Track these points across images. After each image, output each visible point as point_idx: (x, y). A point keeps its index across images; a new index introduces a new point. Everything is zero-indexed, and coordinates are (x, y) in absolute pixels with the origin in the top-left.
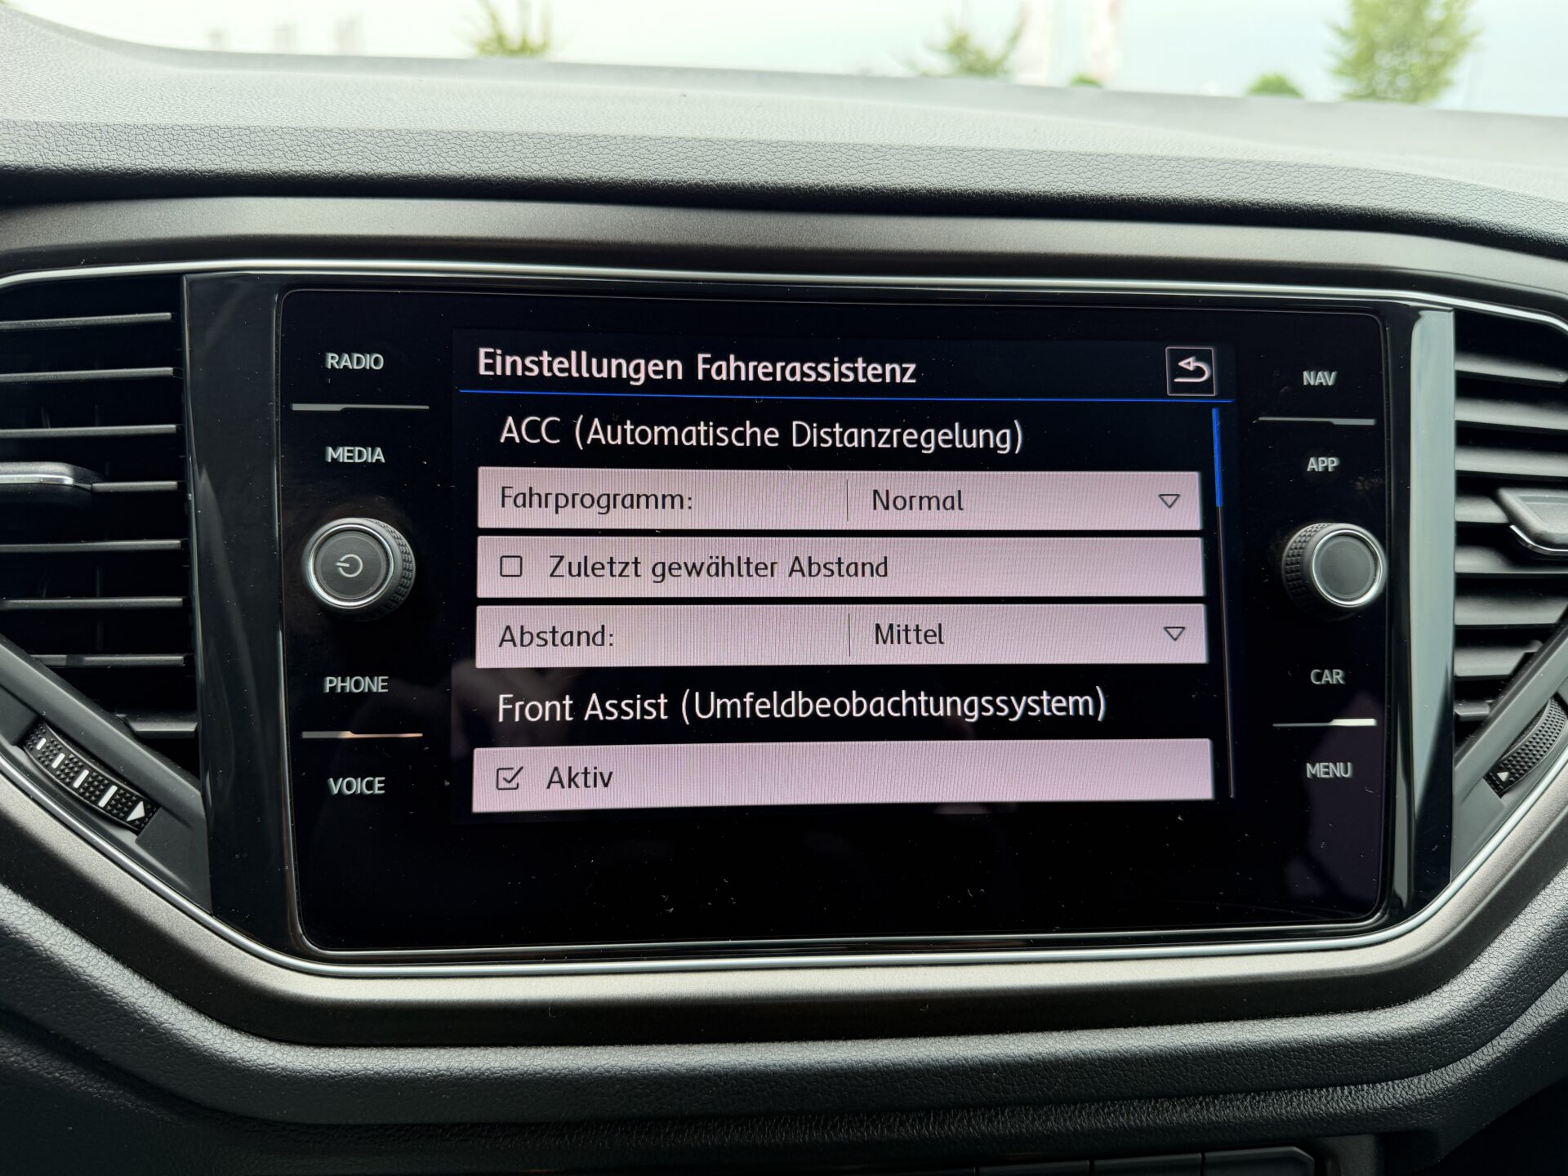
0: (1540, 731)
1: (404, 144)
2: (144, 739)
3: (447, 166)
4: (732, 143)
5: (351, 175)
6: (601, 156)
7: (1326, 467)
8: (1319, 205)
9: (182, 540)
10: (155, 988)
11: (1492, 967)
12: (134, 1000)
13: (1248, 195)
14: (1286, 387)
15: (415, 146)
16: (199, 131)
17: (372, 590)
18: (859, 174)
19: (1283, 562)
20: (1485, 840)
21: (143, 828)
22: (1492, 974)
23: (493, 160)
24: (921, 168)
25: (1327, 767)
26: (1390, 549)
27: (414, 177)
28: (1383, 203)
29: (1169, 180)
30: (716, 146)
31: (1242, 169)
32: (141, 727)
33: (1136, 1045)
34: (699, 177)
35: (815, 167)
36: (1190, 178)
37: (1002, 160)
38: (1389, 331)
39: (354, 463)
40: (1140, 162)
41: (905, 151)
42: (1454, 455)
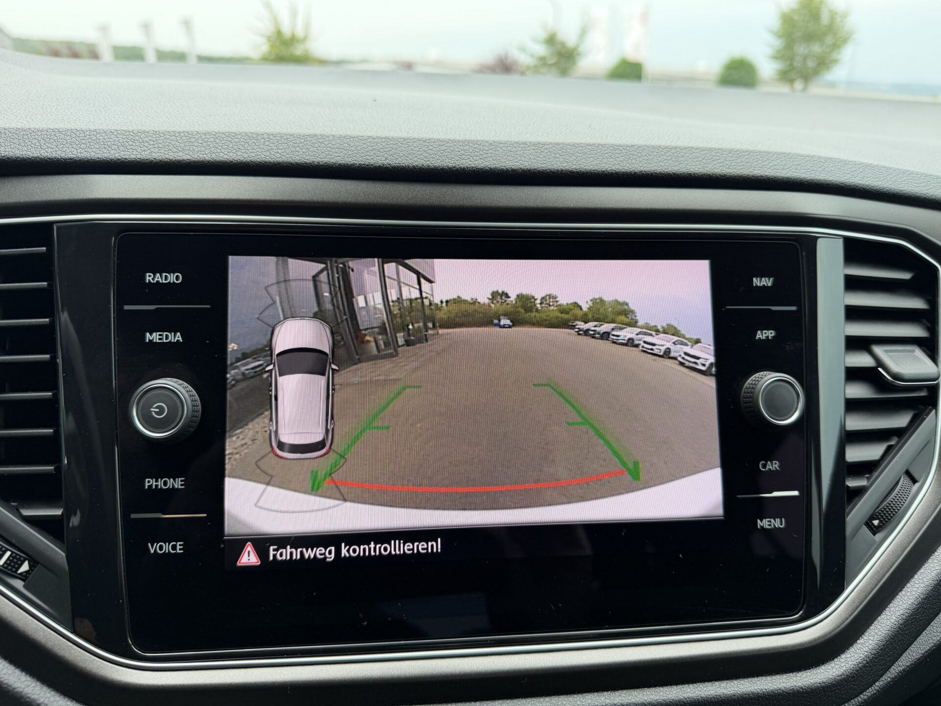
0: (897, 495)
1: (195, 141)
2: (29, 520)
3: (222, 155)
4: (402, 140)
5: (161, 161)
6: (319, 148)
7: (768, 337)
8: (762, 176)
9: (54, 392)
10: (35, 681)
11: (871, 642)
12: (21, 690)
13: (719, 170)
14: (743, 288)
15: (201, 142)
16: (64, 133)
17: (173, 425)
18: (480, 160)
19: (742, 396)
20: (865, 563)
21: (28, 577)
22: (870, 647)
23: (251, 151)
24: (518, 156)
25: (770, 522)
26: (806, 387)
27: (201, 162)
28: (800, 174)
29: (670, 162)
30: (392, 142)
31: (715, 154)
32: (26, 512)
33: (655, 699)
34: (381, 162)
35: (453, 156)
36: (684, 160)
37: (568, 150)
38: (804, 254)
39: (163, 342)
40: (653, 150)
41: (508, 145)
42: (844, 326)
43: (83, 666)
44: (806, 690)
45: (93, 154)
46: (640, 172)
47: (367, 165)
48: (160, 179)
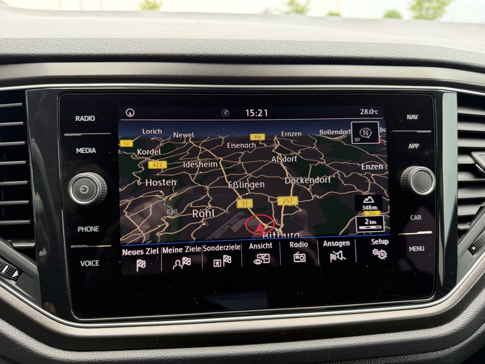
1: (100, 43)
2: (17, 249)
3: (115, 50)
4: (213, 40)
5: (82, 54)
6: (167, 46)
7: (415, 147)
8: (412, 58)
9: (28, 181)
10: (23, 333)
11: (471, 312)
12: (16, 338)
13: (388, 55)
14: (401, 120)
15: (103, 44)
16: (29, 40)
17: (92, 197)
18: (256, 50)
19: (401, 180)
20: (468, 270)
21: (18, 279)
22: (471, 315)
23: (131, 48)
24: (277, 48)
25: (416, 248)
26: (436, 174)
27: (104, 55)
28: (433, 57)
29: (361, 51)
30: (207, 42)
31: (386, 47)
32: (16, 245)
33: (354, 343)
34: (201, 52)
35: (241, 48)
36: (369, 50)
37: (305, 45)
38: (435, 100)
39: (86, 153)
40: (352, 44)
41: (272, 42)
42: (457, 141)
43: (48, 325)
44: (435, 338)
45: (45, 51)
46: (345, 56)
47: (194, 54)
48: (82, 64)
